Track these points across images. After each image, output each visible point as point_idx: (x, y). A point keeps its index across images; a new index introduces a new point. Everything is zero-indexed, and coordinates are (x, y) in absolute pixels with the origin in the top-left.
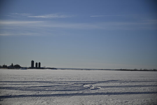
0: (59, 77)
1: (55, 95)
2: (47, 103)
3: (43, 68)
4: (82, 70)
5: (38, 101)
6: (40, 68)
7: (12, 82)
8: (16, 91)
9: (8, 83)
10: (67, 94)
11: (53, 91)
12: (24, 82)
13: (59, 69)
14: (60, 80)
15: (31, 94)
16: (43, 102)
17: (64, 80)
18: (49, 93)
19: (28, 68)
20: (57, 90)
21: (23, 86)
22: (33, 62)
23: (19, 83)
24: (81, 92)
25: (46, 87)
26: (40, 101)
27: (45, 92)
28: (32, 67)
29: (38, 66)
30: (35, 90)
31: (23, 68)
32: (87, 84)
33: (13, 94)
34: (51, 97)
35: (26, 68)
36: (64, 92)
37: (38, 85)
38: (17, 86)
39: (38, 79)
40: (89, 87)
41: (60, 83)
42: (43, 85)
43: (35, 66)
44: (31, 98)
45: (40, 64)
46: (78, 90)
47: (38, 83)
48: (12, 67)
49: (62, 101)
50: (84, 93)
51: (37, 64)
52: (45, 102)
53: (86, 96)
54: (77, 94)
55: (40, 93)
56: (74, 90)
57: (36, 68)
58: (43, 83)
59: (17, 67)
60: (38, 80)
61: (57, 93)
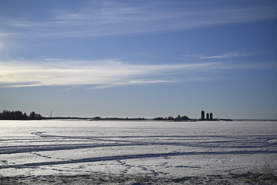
0: (236, 131)
1: (232, 152)
2: (223, 162)
3: (215, 120)
4: (265, 121)
5: (211, 160)
6: (211, 119)
7: (179, 136)
8: (184, 147)
9: (175, 138)
10: (248, 152)
11: (230, 147)
12: (193, 136)
13: (236, 120)
14: (237, 134)
15: (202, 151)
16: (217, 161)
17: (242, 134)
18: (224, 150)
19: (198, 120)
20: (234, 147)
21: (193, 141)
22: (203, 113)
23: (187, 138)
24: (265, 149)
25: (220, 143)
26: (214, 160)
27: (219, 149)
28: (203, 119)
29: (210, 118)
30: (208, 147)
31: (191, 120)
32: (272, 139)
33: (181, 151)
34: (227, 155)
35: (195, 120)
36: (243, 149)
37: (210, 141)
38: (185, 141)
39: (210, 133)
40: (275, 142)
41: (237, 138)
42: (216, 141)
43: (205, 117)
44: (202, 156)
45: (211, 114)
46: (260, 147)
47: (211, 138)
48: (179, 119)
49: (241, 160)
50: (270, 150)
51: (208, 114)
52: (220, 162)
53: (271, 154)
54: (260, 151)
55: (214, 150)
56: (256, 147)
57: (208, 119)
58: (217, 138)
59: (185, 119)
60: (210, 135)
61: (234, 150)
